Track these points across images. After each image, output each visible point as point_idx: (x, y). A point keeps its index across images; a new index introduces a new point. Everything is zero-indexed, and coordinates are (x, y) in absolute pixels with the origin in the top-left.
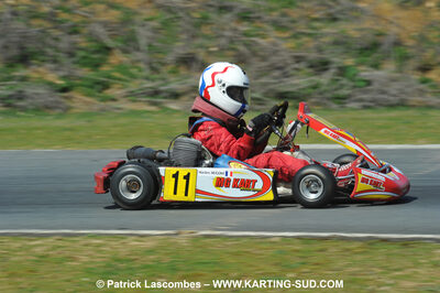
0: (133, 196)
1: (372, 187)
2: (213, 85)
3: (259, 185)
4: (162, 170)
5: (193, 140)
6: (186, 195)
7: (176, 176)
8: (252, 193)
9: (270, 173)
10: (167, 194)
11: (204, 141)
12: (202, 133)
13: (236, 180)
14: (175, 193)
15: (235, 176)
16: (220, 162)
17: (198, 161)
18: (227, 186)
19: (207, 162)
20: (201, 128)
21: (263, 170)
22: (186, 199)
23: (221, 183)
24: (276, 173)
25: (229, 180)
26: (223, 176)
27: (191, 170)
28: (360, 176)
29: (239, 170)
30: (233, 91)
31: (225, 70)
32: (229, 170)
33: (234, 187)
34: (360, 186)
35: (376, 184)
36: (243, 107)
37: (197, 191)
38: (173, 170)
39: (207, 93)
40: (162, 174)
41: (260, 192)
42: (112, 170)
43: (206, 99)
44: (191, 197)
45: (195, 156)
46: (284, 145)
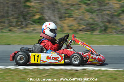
0: (22, 62)
1: (94, 60)
2: (46, 29)
3: (60, 59)
4: (30, 54)
5: (40, 45)
6: (38, 61)
7: (34, 56)
8: (57, 61)
9: (63, 55)
10: (32, 61)
11: (44, 46)
12: (43, 43)
13: (53, 57)
14: (34, 61)
15: (52, 56)
16: (48, 52)
17: (42, 52)
18: (50, 59)
19: (44, 52)
20: (43, 42)
21: (61, 54)
22: (37, 63)
23: (48, 58)
24: (65, 55)
25: (51, 57)
26: (49, 56)
27: (39, 54)
28: (90, 57)
29: (54, 54)
30: (52, 30)
31: (50, 24)
32: (51, 54)
33: (52, 59)
34: (90, 60)
35: (95, 59)
36: (55, 35)
37: (41, 60)
38: (34, 54)
39: (44, 31)
40: (30, 55)
41: (60, 61)
42: (15, 54)
43: (44, 33)
44: (39, 62)
45: (40, 50)
46: (68, 47)
